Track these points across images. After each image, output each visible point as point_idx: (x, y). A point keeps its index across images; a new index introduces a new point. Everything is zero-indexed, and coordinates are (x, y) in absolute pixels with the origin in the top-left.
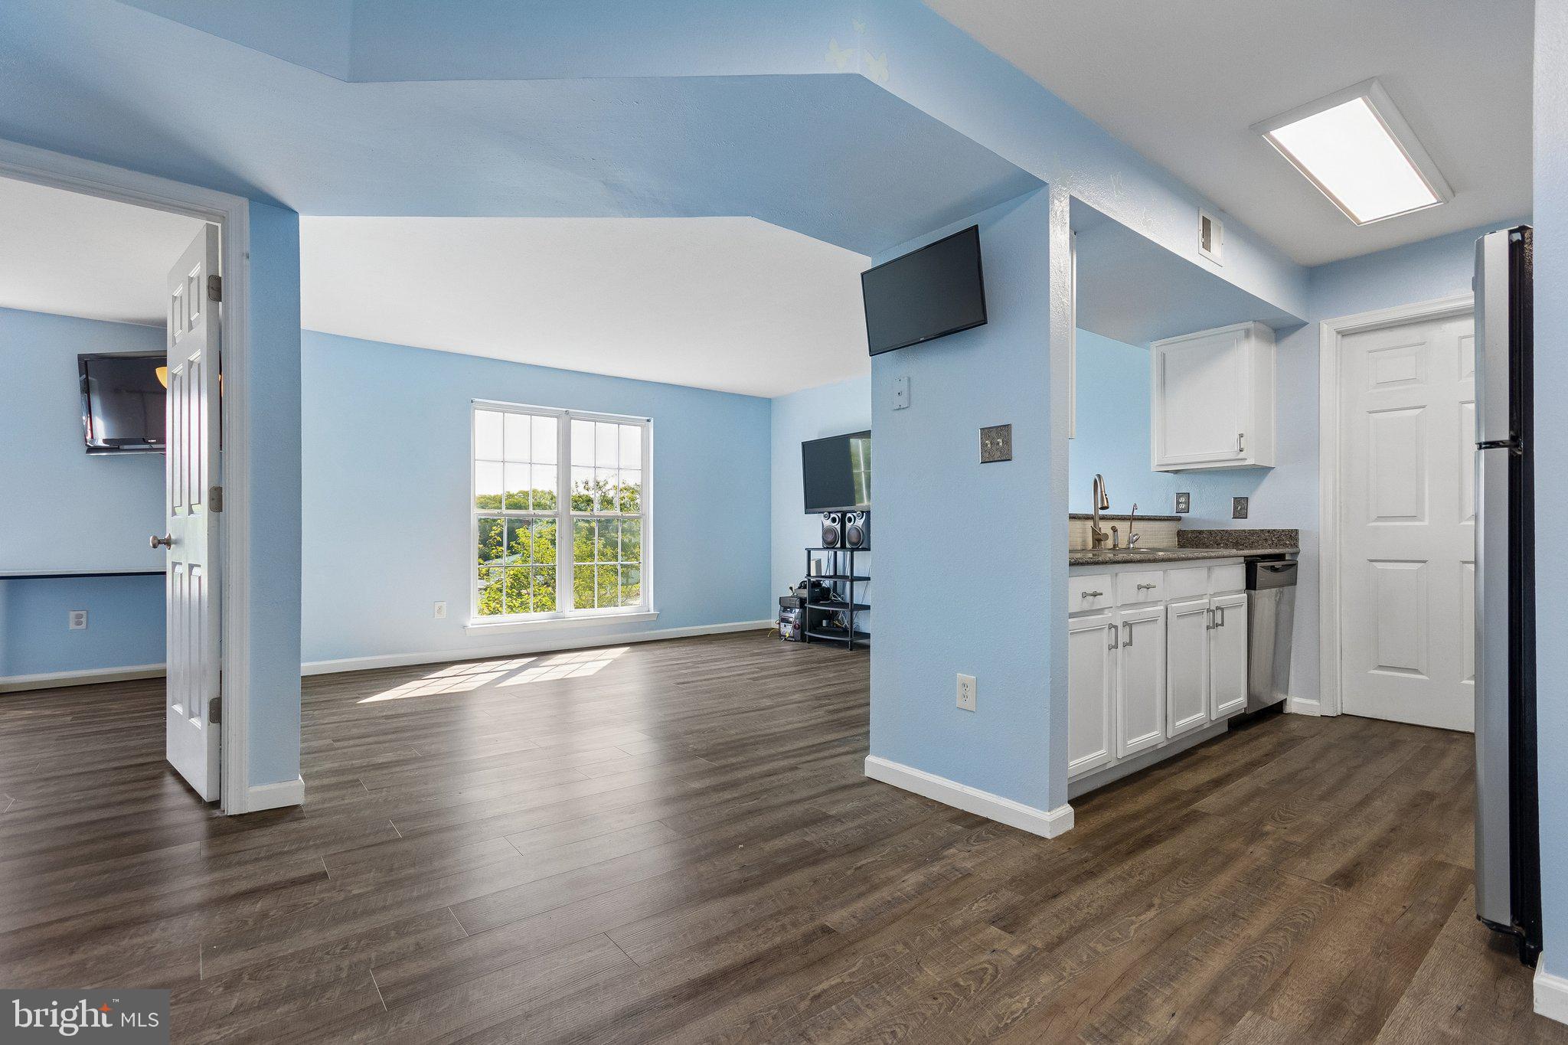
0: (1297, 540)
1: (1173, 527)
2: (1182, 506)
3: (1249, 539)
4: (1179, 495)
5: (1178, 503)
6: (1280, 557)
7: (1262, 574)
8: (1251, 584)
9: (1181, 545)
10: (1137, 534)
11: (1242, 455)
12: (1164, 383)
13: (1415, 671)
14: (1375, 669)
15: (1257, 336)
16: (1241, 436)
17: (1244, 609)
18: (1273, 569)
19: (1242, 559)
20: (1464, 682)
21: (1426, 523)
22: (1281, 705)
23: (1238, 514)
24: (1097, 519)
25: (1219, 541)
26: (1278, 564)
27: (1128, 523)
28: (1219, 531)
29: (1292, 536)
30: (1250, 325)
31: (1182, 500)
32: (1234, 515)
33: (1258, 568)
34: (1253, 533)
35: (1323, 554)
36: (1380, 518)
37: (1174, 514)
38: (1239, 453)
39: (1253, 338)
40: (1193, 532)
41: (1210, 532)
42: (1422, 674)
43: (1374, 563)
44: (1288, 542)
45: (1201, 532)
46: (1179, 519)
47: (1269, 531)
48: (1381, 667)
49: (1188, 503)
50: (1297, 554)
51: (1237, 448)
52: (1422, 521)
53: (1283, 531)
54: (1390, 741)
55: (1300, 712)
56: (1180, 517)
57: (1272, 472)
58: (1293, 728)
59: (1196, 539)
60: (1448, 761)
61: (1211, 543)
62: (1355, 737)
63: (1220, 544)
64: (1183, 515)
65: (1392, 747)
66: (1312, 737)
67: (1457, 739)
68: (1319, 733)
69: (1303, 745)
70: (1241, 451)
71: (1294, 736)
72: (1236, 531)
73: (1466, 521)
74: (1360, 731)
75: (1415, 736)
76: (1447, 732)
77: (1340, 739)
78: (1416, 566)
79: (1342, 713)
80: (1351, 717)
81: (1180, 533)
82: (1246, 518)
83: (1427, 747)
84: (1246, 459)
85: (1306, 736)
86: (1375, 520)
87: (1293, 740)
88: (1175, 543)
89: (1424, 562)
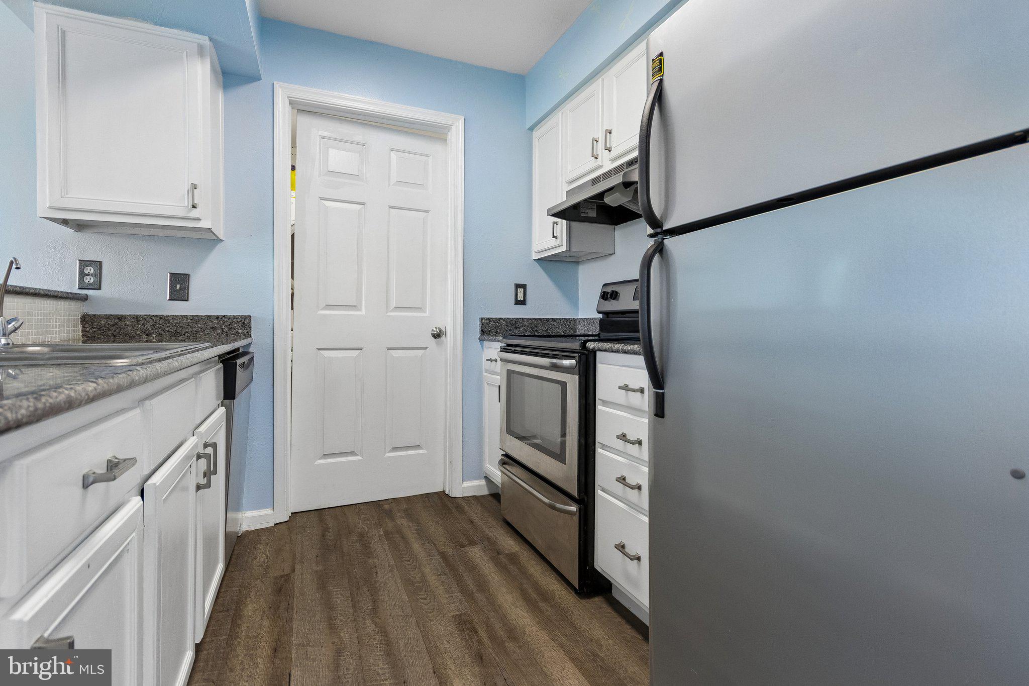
0: (250, 328)
1: (75, 310)
2: (90, 280)
3: (192, 327)
4: (84, 264)
5: (82, 275)
9: (88, 337)
11: (194, 213)
13: (352, 453)
14: (320, 459)
16: (195, 187)
21: (363, 312)
23: (175, 296)
25: (151, 330)
28: (151, 317)
29: (244, 324)
31: (89, 270)
32: (170, 296)
34: (196, 319)
35: (277, 344)
36: (329, 306)
37: (75, 290)
38: (190, 211)
40: (108, 318)
41: (137, 318)
42: (357, 455)
43: (322, 351)
44: (240, 331)
45: (121, 318)
46: (85, 298)
47: (217, 318)
48: (326, 456)
49: (99, 275)
50: (250, 344)
51: (187, 203)
52: (360, 310)
53: (235, 317)
54: (356, 538)
55: (252, 528)
56: (87, 295)
57: (219, 246)
58: (264, 562)
59: (114, 328)
60: (416, 547)
61: (137, 333)
62: (326, 548)
63: (151, 334)
64: (90, 293)
65: (366, 548)
66: (294, 571)
67: (390, 511)
68: (294, 558)
69: (297, 592)
70: (194, 207)
71: (276, 578)
72: (174, 317)
73: (391, 311)
74: (324, 535)
75: (365, 520)
76: (377, 504)
77: (319, 558)
78: (355, 353)
79: (292, 513)
80: (301, 514)
81: (85, 320)
82: (187, 300)
83: (387, 534)
84: (200, 220)
85: (286, 572)
86: (324, 309)
87: (280, 590)
88: (79, 335)
89: (361, 349)
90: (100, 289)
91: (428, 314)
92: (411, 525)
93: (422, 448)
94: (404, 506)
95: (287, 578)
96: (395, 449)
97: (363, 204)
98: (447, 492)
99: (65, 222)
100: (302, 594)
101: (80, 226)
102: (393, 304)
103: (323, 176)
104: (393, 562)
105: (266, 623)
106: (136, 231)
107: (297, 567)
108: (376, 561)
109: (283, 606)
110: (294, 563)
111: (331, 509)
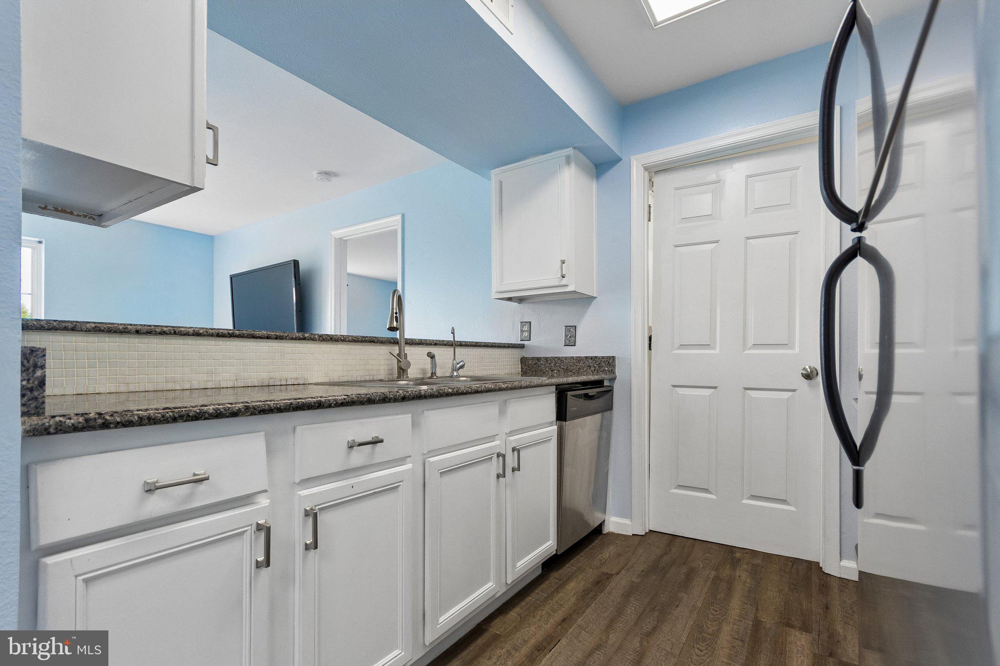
0: (614, 366)
1: (517, 354)
2: (525, 334)
3: (576, 366)
4: (523, 323)
5: (522, 331)
6: (599, 383)
7: (573, 404)
8: (562, 415)
9: (524, 373)
10: (462, 361)
11: (564, 281)
12: (501, 210)
13: (706, 490)
14: (675, 488)
15: (576, 164)
16: (563, 262)
17: (553, 445)
18: (587, 397)
19: (553, 388)
20: (745, 501)
21: (717, 351)
22: (599, 530)
23: (568, 342)
24: (403, 343)
26: (592, 392)
27: (451, 350)
28: (553, 358)
29: (610, 362)
30: (570, 151)
31: (526, 328)
32: (565, 342)
33: (569, 397)
34: (579, 359)
35: (634, 381)
36: (682, 346)
37: (519, 342)
38: (562, 280)
39: (573, 166)
40: (533, 359)
41: (546, 359)
42: (711, 493)
43: (676, 389)
44: (606, 369)
45: (539, 359)
46: (522, 347)
47: (592, 358)
48: (680, 487)
49: (530, 331)
50: (613, 380)
51: (560, 275)
52: (714, 348)
53: (603, 357)
54: (685, 571)
55: (616, 531)
56: (524, 345)
57: (595, 301)
58: (604, 558)
59: (535, 366)
60: (736, 603)
61: (547, 369)
62: (656, 568)
63: (554, 370)
64: (526, 343)
65: (686, 583)
66: (618, 574)
67: (739, 560)
68: (626, 565)
69: (606, 591)
70: (563, 277)
71: (603, 573)
72: (566, 358)
73: (750, 349)
74: (662, 556)
75: (706, 559)
76: (731, 549)
77: (643, 573)
78: (707, 392)
79: (650, 530)
80: (657, 534)
81: (523, 360)
82: (575, 346)
83: (717, 580)
84: (568, 286)
85: (613, 572)
86: (678, 348)
87: (598, 582)
88: (519, 371)
89: (715, 388)
90: (530, 340)
91: (797, 350)
92: (748, 581)
93: (788, 504)
94: (757, 561)
95: (609, 576)
96: (754, 497)
97: (717, 242)
98: (821, 565)
99: (510, 299)
100: (610, 593)
101: (521, 300)
102: (751, 342)
103: (678, 224)
104: (699, 605)
105: (573, 600)
106: (550, 298)
107: (623, 572)
108: (685, 596)
109: (592, 594)
110: (622, 568)
111: (684, 539)
